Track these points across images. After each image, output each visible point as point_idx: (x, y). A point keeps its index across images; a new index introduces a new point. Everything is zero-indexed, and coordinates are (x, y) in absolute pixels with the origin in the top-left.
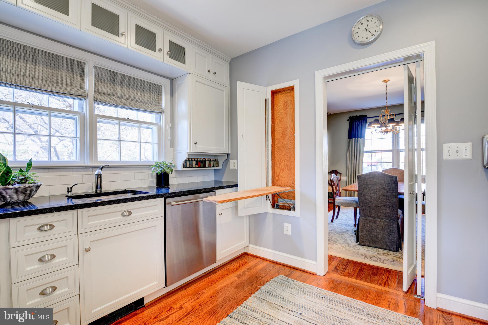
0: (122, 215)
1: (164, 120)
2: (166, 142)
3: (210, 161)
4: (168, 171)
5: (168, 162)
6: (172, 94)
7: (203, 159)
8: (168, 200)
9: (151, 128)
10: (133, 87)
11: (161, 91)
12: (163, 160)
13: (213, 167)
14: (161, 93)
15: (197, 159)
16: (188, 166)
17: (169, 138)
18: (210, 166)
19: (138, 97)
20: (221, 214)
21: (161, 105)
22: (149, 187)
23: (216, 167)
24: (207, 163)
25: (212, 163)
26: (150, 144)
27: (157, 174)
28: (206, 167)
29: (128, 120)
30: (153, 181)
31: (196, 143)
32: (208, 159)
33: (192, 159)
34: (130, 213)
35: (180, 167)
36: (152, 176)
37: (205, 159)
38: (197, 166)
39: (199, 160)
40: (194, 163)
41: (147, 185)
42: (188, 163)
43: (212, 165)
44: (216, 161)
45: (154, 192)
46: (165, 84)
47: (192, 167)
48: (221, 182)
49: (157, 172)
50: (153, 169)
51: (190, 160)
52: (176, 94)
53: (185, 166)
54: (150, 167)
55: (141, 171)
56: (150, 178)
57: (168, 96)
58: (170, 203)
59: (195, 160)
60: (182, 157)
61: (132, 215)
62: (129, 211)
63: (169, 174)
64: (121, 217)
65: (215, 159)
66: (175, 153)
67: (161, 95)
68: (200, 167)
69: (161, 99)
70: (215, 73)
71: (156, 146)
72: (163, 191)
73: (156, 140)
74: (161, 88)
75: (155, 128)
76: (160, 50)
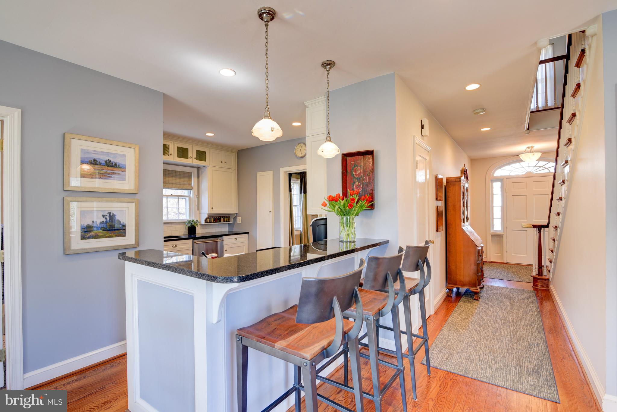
0: (172, 246)
1: (193, 194)
2: (194, 207)
3: (224, 217)
4: (195, 225)
5: (195, 220)
6: (198, 176)
7: (219, 217)
8: (195, 241)
9: (185, 198)
10: (175, 176)
11: (191, 176)
12: (193, 218)
13: (226, 222)
14: (191, 177)
15: (215, 217)
16: (208, 222)
17: (196, 204)
18: (224, 221)
19: (176, 182)
20: (226, 251)
21: (191, 184)
22: (184, 235)
23: (228, 222)
24: (222, 220)
25: (226, 219)
26: (185, 209)
27: (189, 227)
28: (221, 222)
29: (172, 195)
30: (186, 231)
31: (212, 208)
32: (222, 217)
33: (211, 217)
34: (176, 246)
35: (203, 222)
36: (186, 228)
37: (221, 217)
38: (214, 222)
39: (216, 217)
40: (212, 219)
41: (183, 234)
42: (208, 220)
43: (226, 221)
44: (228, 218)
45: (187, 237)
46: (194, 171)
47: (211, 222)
48: (232, 231)
49: (188, 226)
50: (186, 224)
51: (210, 217)
52: (201, 177)
53: (206, 222)
54: (185, 223)
55: (179, 225)
56: (184, 229)
57: (196, 179)
58: (195, 243)
59: (213, 218)
60: (204, 216)
61: (177, 247)
62: (175, 245)
63: (196, 227)
64: (172, 248)
65: (228, 216)
66: (200, 213)
67: (191, 178)
68: (217, 222)
69: (191, 181)
70: (226, 163)
71: (188, 210)
72: (192, 236)
73: (188, 206)
74: (191, 174)
75: (187, 198)
76: (191, 157)
